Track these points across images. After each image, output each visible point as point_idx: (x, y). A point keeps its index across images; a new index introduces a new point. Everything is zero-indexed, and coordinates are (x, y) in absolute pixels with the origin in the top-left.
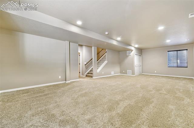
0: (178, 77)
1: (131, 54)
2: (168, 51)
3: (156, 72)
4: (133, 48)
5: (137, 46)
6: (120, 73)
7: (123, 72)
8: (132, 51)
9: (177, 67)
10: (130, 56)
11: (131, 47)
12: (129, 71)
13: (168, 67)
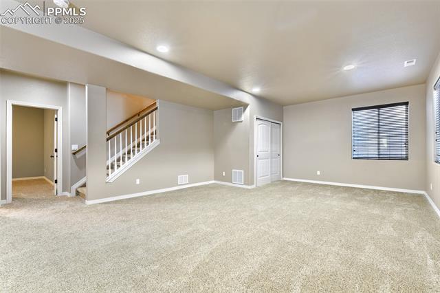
0: (379, 191)
1: (243, 118)
2: (353, 110)
3: (318, 173)
4: (246, 98)
5: (257, 90)
6: (215, 180)
7: (222, 174)
8: (245, 106)
9: (380, 158)
10: (239, 124)
11: (241, 93)
12: (238, 174)
13: (354, 158)
